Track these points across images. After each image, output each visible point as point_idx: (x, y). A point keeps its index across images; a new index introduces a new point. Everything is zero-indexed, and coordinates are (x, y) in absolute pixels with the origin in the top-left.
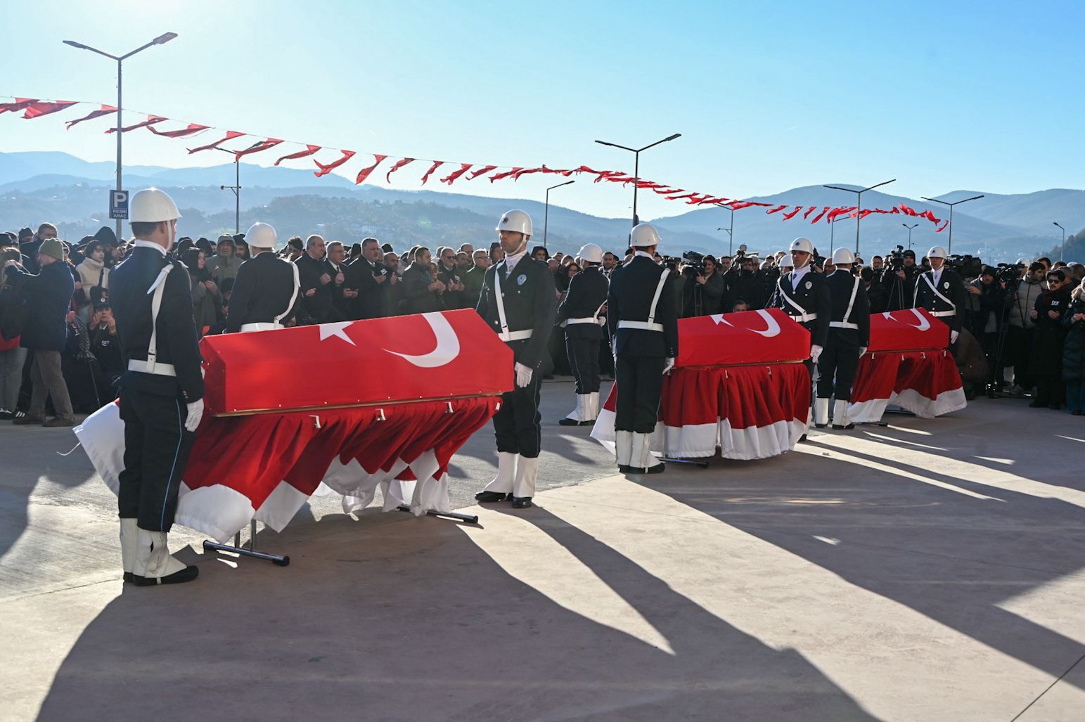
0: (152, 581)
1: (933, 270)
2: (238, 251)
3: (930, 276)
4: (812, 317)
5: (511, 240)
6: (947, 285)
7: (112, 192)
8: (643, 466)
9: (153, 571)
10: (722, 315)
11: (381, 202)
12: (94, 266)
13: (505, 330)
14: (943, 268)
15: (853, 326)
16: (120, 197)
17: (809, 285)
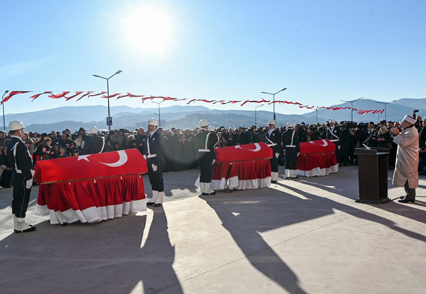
0: (20, 232)
1: (331, 127)
2: (121, 134)
3: (331, 129)
4: (275, 144)
5: (151, 127)
6: (336, 131)
7: (107, 118)
8: (208, 193)
9: (20, 229)
10: (239, 146)
11: (218, 114)
12: (79, 140)
13: (149, 154)
14: (334, 126)
15: (295, 146)
16: (110, 119)
17: (274, 135)
